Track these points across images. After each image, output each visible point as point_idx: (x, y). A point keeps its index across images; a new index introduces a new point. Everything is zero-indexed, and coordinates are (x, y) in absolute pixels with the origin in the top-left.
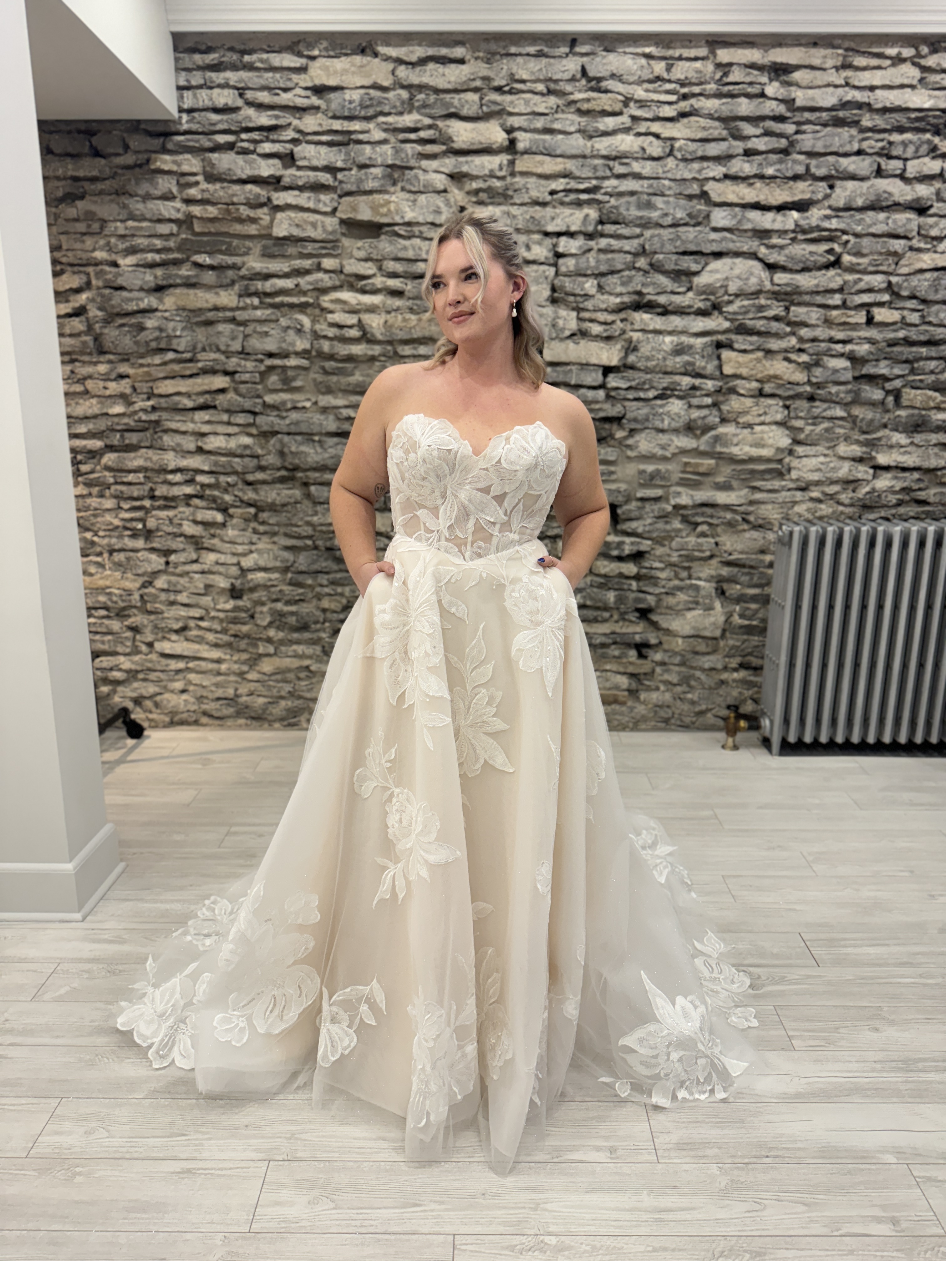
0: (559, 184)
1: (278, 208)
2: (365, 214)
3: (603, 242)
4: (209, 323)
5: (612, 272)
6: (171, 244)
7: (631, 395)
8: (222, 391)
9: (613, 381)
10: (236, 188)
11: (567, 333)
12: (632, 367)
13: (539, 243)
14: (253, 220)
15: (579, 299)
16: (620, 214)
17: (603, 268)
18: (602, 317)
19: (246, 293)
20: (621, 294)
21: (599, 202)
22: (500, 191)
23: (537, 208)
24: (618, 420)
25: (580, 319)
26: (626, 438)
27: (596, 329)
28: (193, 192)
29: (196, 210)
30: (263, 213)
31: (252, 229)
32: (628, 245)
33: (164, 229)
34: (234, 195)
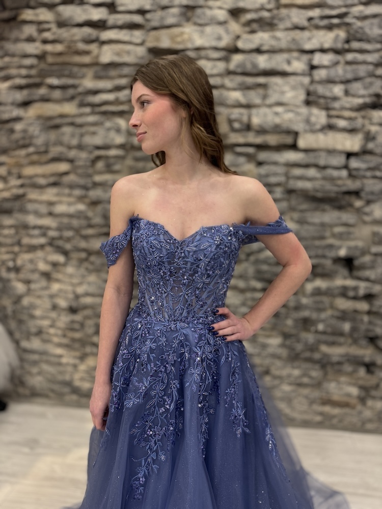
0: (316, 13)
1: (104, 43)
2: (165, 43)
3: (350, 57)
4: (57, 127)
5: (357, 79)
6: (33, 72)
7: (369, 174)
8: (66, 173)
9: (354, 163)
10: (75, 30)
11: (318, 127)
12: (370, 153)
13: (298, 59)
14: (87, 53)
15: (329, 101)
16: (364, 33)
17: (349, 76)
18: (347, 114)
19: (82, 105)
20: (363, 96)
21: (348, 24)
22: (268, 21)
23: (298, 32)
24: (356, 193)
25: (329, 116)
26: (363, 207)
27: (342, 123)
28: (47, 35)
29: (49, 48)
30: (93, 47)
31: (86, 59)
32: (370, 58)
33: (28, 62)
34: (74, 35)
